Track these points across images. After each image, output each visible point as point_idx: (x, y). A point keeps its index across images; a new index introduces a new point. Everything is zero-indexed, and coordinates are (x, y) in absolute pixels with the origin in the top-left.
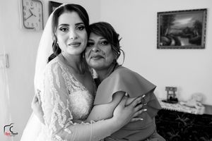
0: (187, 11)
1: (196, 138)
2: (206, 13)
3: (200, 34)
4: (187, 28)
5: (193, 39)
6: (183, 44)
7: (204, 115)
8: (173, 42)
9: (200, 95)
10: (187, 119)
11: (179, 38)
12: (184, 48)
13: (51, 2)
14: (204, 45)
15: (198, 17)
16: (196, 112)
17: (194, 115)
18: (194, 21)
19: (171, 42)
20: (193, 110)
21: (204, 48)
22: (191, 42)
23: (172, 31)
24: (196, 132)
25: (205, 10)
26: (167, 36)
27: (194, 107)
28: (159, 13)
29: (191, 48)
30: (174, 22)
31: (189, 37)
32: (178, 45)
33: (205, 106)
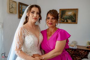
0: (71, 9)
1: (74, 58)
2: (78, 11)
3: (75, 18)
4: (71, 16)
5: (73, 20)
6: (69, 22)
7: (77, 49)
8: (65, 21)
9: (75, 41)
10: (71, 50)
11: (68, 19)
13: (20, 3)
14: (77, 22)
15: (75, 12)
16: (74, 48)
17: (73, 49)
18: (73, 13)
19: (64, 21)
20: (73, 47)
21: (77, 23)
23: (65, 17)
24: (74, 55)
25: (77, 9)
26: (63, 18)
27: (73, 46)
28: (60, 9)
29: (72, 23)
30: (66, 13)
31: (71, 19)
32: (67, 22)
33: (77, 46)
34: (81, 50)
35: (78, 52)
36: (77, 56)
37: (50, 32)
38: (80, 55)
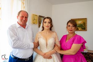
0: (80, 19)
3: (85, 26)
4: (81, 24)
6: (79, 29)
7: (87, 53)
11: (78, 27)
12: (80, 31)
15: (84, 21)
21: (86, 31)
22: (82, 29)
25: (86, 18)
28: (71, 19)
29: (82, 31)
31: (81, 27)
33: (88, 50)
34: (91, 53)
35: (88, 55)
36: (88, 59)
37: (69, 37)
38: (90, 58)
